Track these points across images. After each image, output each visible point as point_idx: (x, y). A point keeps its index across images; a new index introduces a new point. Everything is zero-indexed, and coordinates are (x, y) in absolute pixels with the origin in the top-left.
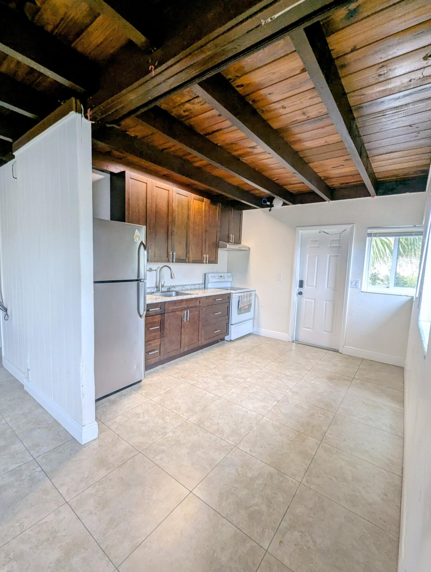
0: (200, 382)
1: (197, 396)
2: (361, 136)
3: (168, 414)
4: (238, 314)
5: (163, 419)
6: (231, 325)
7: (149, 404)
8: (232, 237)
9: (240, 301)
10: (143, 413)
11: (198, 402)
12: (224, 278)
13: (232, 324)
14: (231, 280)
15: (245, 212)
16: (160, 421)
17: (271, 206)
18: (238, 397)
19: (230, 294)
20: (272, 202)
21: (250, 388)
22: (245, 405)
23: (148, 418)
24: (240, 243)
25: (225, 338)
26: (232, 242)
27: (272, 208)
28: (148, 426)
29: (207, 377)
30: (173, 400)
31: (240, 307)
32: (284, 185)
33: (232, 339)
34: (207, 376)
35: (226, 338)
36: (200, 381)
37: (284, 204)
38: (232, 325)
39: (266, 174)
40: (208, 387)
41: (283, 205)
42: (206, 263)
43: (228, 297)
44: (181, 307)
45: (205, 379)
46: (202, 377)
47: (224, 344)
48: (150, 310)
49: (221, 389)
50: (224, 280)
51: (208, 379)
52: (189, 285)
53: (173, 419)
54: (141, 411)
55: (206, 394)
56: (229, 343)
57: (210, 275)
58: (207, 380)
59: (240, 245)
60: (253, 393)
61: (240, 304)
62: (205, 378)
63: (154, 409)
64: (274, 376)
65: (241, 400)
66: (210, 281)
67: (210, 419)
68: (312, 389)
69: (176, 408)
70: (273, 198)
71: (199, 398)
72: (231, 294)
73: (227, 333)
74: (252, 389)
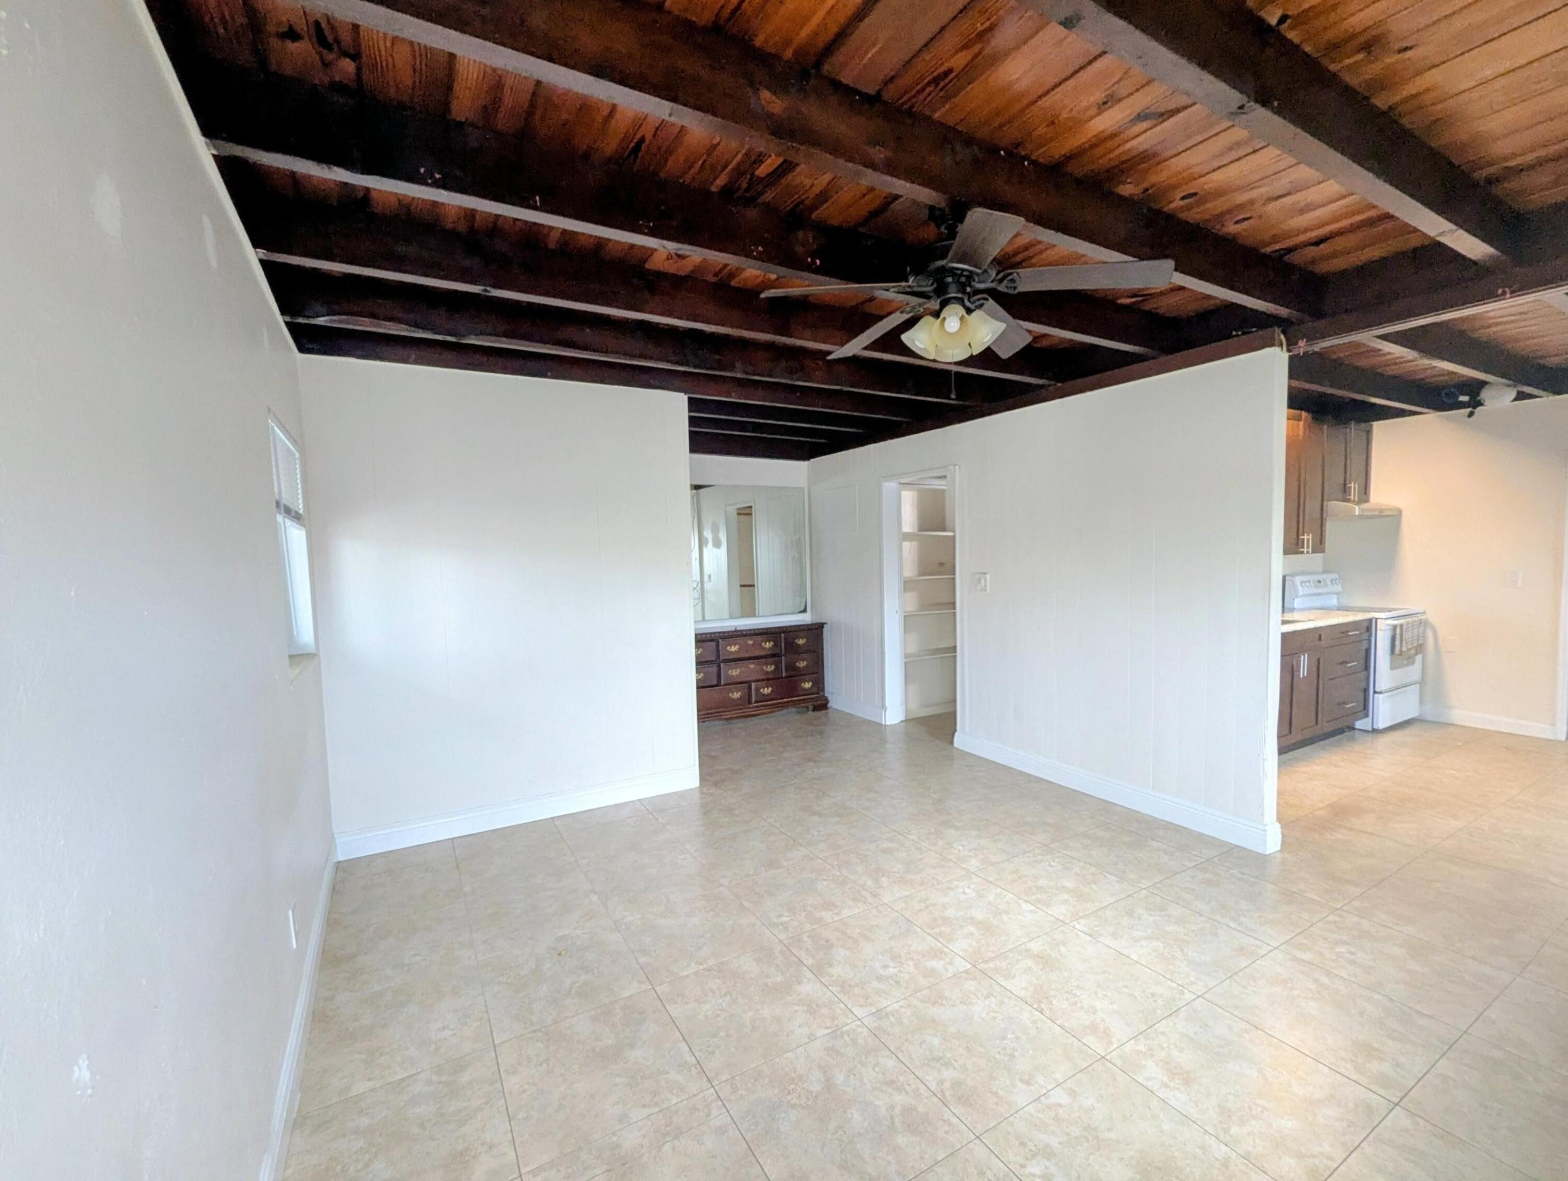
4: (1393, 668)
6: (1375, 692)
8: (1355, 488)
9: (1398, 637)
12: (1326, 586)
13: (1377, 690)
14: (1339, 588)
15: (1378, 427)
17: (1475, 403)
19: (1370, 620)
20: (1478, 394)
24: (1367, 501)
25: (1354, 724)
26: (1354, 500)
27: (1480, 408)
31: (1397, 650)
33: (1381, 725)
35: (1359, 724)
37: (1521, 396)
38: (1380, 693)
41: (1515, 399)
42: (1308, 552)
43: (1368, 627)
47: (1353, 739)
50: (1326, 590)
56: (1369, 737)
57: (1298, 579)
59: (1365, 506)
61: (1397, 643)
66: (1301, 593)
70: (1483, 384)
72: (1374, 621)
73: (1364, 709)
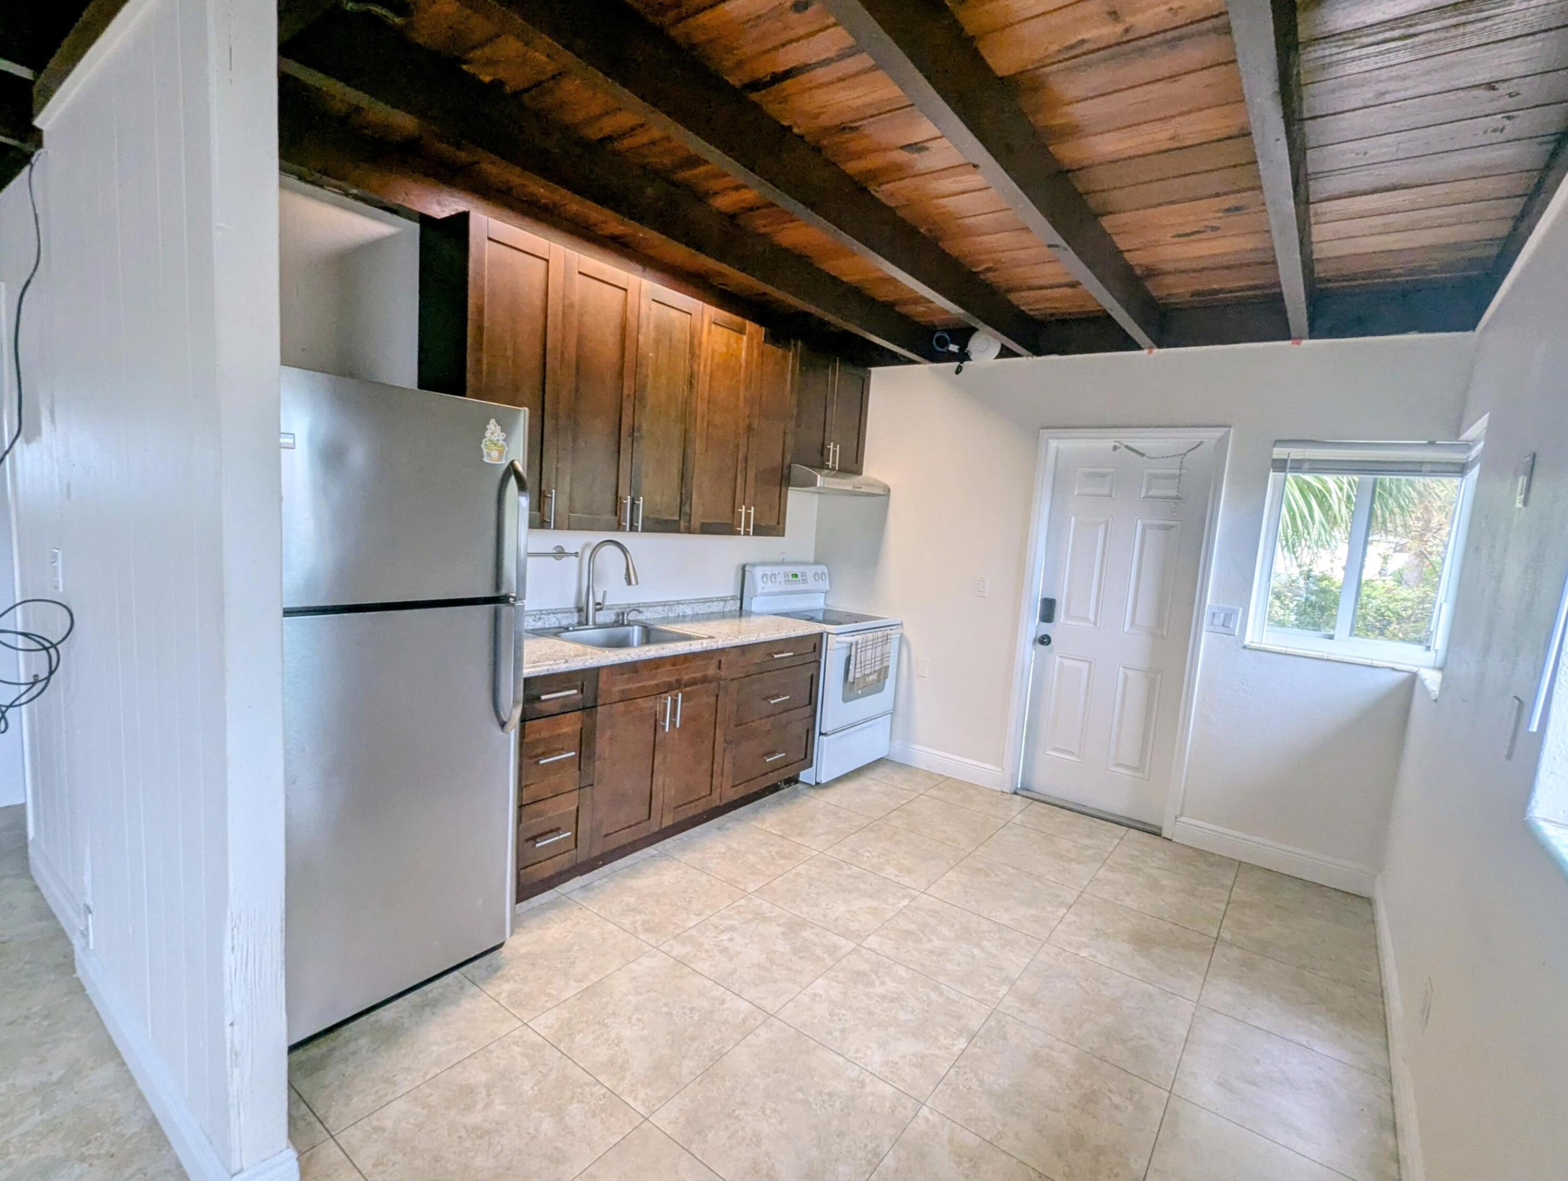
0: (706, 951)
1: (692, 1009)
2: (1302, 120)
3: (579, 1090)
4: (845, 700)
5: (559, 1114)
6: (821, 734)
7: (516, 1043)
8: (835, 452)
9: (853, 658)
10: (489, 1086)
11: (693, 1039)
12: (805, 581)
13: (823, 731)
14: (825, 585)
15: (877, 373)
16: (547, 1126)
17: (963, 356)
18: (832, 1014)
19: (821, 635)
20: (966, 346)
21: (874, 977)
22: (857, 1051)
23: (503, 1108)
24: (858, 472)
25: (798, 775)
26: (833, 469)
27: (966, 363)
28: (499, 1147)
29: (732, 928)
30: (606, 1025)
31: (851, 679)
32: (1010, 290)
33: (824, 779)
34: (730, 922)
35: (804, 776)
36: (706, 947)
37: (1005, 353)
38: (825, 734)
39: (953, 247)
40: (735, 971)
41: (998, 357)
42: (747, 533)
43: (815, 644)
44: (653, 682)
45: (724, 937)
46: (716, 927)
47: (796, 795)
48: (543, 697)
49: (775, 981)
50: (802, 587)
51: (734, 934)
52: (690, 602)
53: (594, 1115)
54: (483, 1078)
55: (723, 1002)
56: (812, 792)
57: (759, 571)
58: (731, 940)
59: (857, 479)
60: (883, 997)
61: (852, 667)
62: (723, 931)
63: (534, 1066)
64: (957, 926)
65: (843, 1031)
66: (760, 591)
67: (730, 1116)
68: (1083, 983)
69: (611, 1062)
70: (971, 331)
71: (696, 1017)
72: (825, 635)
73: (807, 759)
74: (883, 983)
